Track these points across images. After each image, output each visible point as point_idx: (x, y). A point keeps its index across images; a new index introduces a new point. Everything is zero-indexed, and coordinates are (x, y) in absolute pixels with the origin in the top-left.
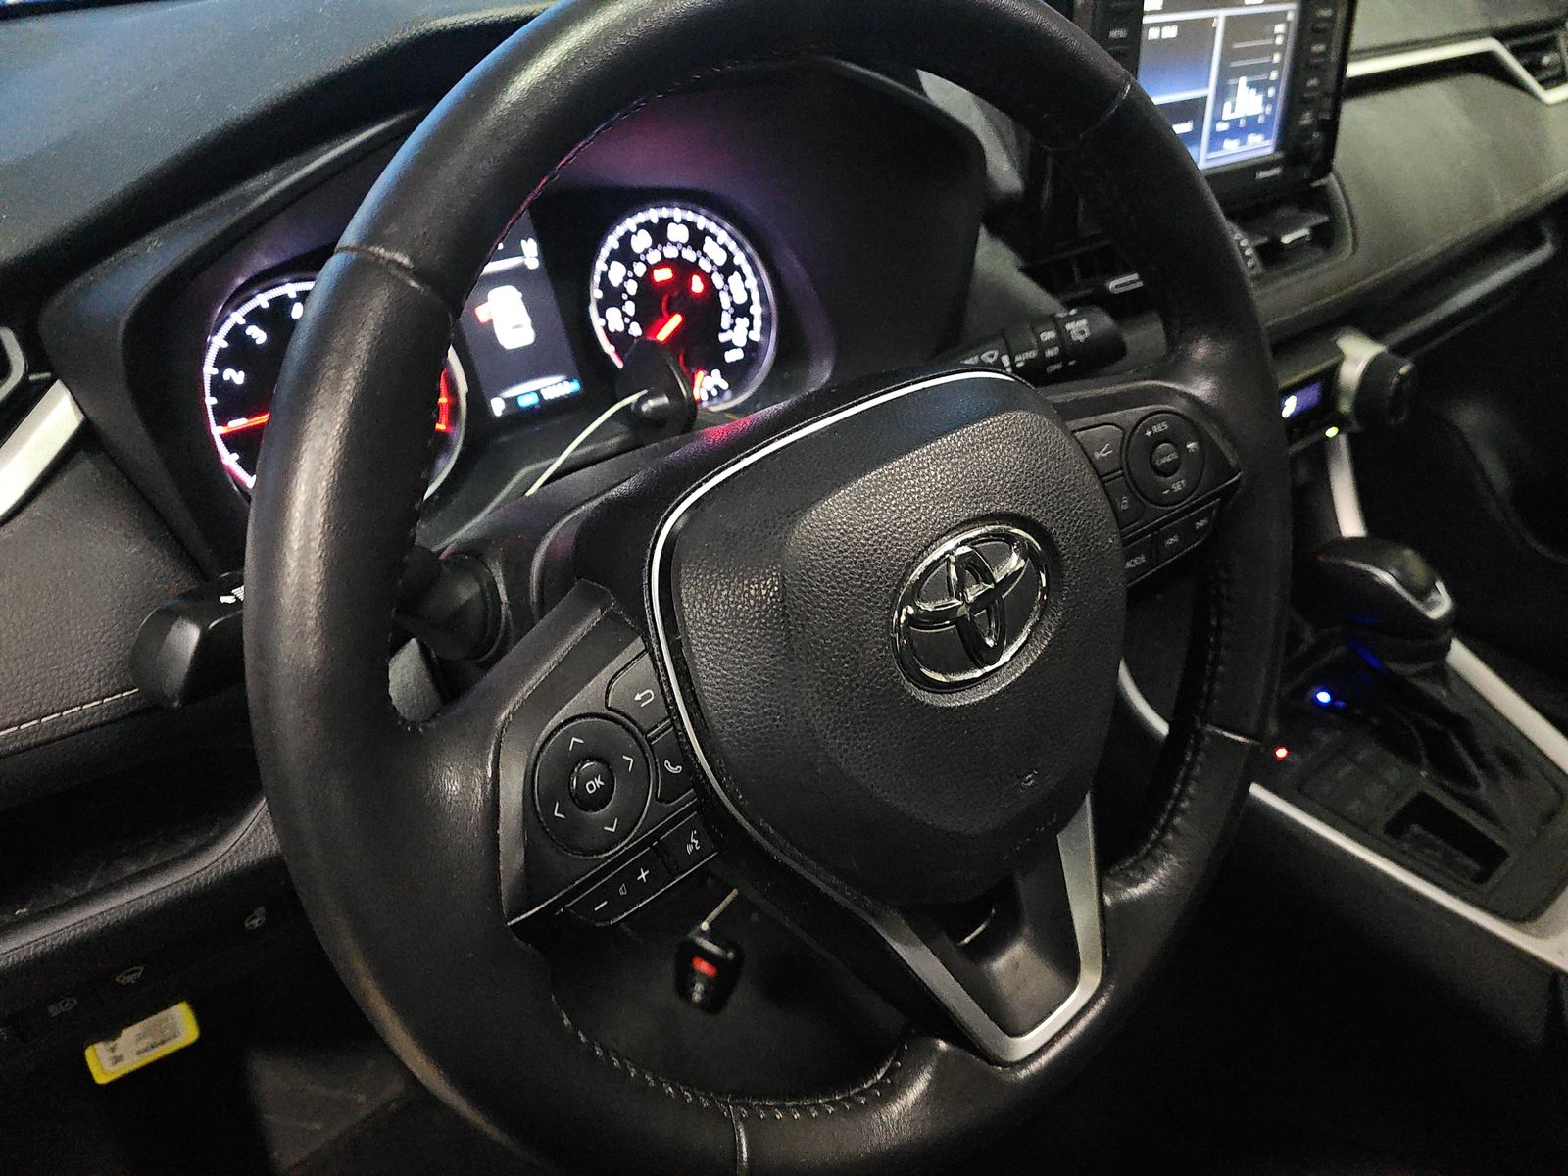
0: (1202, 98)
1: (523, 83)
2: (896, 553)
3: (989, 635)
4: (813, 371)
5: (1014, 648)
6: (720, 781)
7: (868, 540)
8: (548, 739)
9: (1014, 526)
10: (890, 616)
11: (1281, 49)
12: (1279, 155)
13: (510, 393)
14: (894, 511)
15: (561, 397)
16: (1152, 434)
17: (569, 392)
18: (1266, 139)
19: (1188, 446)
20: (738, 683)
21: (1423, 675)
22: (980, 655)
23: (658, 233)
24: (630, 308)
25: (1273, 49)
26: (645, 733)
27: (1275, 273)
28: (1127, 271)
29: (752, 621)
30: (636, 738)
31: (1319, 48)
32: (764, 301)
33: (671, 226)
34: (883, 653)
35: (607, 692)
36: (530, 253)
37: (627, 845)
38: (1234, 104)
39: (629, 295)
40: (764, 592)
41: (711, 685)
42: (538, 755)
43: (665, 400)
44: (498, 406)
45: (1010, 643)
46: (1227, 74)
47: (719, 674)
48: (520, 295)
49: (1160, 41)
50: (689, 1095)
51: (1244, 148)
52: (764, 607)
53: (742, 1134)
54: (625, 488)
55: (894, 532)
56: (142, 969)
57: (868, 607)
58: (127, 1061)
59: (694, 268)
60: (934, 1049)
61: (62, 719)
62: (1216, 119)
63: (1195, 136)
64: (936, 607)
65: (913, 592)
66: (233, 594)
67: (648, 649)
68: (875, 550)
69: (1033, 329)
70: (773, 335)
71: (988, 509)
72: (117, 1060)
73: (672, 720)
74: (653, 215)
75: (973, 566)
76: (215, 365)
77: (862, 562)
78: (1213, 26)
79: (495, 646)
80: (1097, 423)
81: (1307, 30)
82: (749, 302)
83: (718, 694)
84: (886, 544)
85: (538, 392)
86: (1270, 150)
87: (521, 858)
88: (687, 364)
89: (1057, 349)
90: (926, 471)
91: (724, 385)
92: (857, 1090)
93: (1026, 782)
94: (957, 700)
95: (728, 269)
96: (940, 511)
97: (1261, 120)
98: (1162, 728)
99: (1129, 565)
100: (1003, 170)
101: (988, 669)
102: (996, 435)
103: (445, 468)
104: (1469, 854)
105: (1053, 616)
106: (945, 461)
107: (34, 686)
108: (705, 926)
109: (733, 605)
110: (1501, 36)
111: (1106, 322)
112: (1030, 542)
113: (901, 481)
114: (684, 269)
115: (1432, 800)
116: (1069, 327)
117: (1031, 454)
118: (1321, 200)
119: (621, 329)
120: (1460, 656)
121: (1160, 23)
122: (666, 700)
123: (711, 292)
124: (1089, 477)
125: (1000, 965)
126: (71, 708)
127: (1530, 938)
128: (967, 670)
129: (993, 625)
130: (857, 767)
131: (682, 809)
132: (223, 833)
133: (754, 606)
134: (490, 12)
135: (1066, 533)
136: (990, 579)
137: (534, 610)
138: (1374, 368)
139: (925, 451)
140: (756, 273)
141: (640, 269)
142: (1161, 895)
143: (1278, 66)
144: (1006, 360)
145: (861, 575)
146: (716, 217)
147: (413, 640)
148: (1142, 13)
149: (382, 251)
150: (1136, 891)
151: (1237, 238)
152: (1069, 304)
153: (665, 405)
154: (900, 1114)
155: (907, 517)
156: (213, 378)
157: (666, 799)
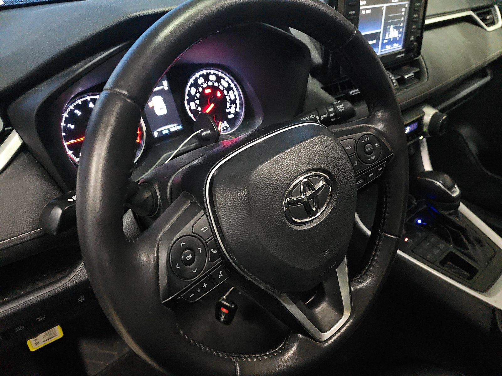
0: (379, 32)
2: (284, 182)
3: (314, 207)
4: (256, 121)
5: (322, 211)
6: (229, 255)
7: (275, 178)
8: (174, 243)
9: (321, 172)
10: (282, 202)
11: (404, 16)
12: (404, 50)
13: (159, 130)
14: (283, 168)
15: (176, 130)
16: (364, 141)
17: (178, 129)
18: (399, 45)
19: (376, 145)
20: (234, 224)
21: (449, 214)
22: (310, 213)
23: (206, 78)
24: (197, 102)
25: (402, 16)
26: (205, 240)
27: (403, 87)
28: (355, 88)
29: (238, 204)
30: (202, 242)
31: (416, 16)
32: (240, 99)
33: (210, 76)
34: (280, 214)
35: (193, 227)
36: (165, 85)
37: (200, 276)
38: (389, 34)
39: (197, 98)
40: (242, 195)
41: (226, 225)
42: (171, 248)
43: (209, 132)
44: (156, 134)
45: (320, 209)
46: (387, 25)
47: (228, 221)
48: (162, 98)
49: (366, 14)
50: (221, 354)
51: (392, 48)
52: (242, 200)
53: (238, 366)
54: (197, 161)
55: (283, 175)
56: (45, 316)
57: (275, 199)
58: (40, 344)
59: (218, 89)
60: (298, 337)
61: (18, 238)
62: (383, 39)
63: (376, 45)
64: (297, 199)
65: (289, 193)
66: (72, 198)
67: (205, 214)
68: (277, 181)
69: (326, 107)
70: (243, 109)
71: (313, 167)
72: (38, 343)
73: (214, 236)
74: (204, 72)
75: (308, 185)
76: (65, 123)
77: (273, 185)
78: (382, 9)
79: (157, 212)
80: (347, 138)
81: (412, 10)
82: (236, 99)
83: (228, 228)
84: (281, 179)
85: (169, 129)
86: (401, 48)
87: (166, 281)
88: (216, 119)
89: (334, 114)
90: (293, 155)
91: (228, 126)
92: (274, 351)
93: (326, 253)
94: (303, 228)
95: (229, 89)
96: (298, 168)
97: (398, 39)
98: (369, 233)
99: (357, 183)
100: (316, 56)
101: (313, 218)
102: (315, 143)
103: (139, 154)
104: (466, 271)
105: (334, 200)
106: (299, 152)
107: (8, 228)
108: (224, 297)
109: (232, 199)
110: (473, 10)
111: (349, 105)
112: (326, 177)
113: (285, 159)
114: (215, 89)
115: (454, 254)
116: (337, 107)
117: (326, 149)
118: (417, 64)
119: (195, 108)
120: (463, 208)
121: (365, 9)
122: (211, 230)
123: (224, 96)
124: (345, 156)
125: (318, 310)
126: (21, 235)
127: (485, 297)
129: (315, 204)
130: (272, 250)
131: (217, 264)
132: (70, 273)
133: (239, 199)
134: (151, 11)
135: (337, 174)
136: (313, 189)
137: (169, 200)
138: (434, 117)
139: (292, 149)
140: (237, 90)
141: (200, 89)
143: (403, 22)
144: (318, 118)
145: (273, 189)
146: (224, 73)
147: (130, 210)
148: (359, 6)
149: (118, 90)
150: (361, 286)
151: (390, 76)
152: (338, 99)
153: (209, 133)
154: (287, 358)
155: (287, 170)
156: (64, 127)
157: (212, 261)
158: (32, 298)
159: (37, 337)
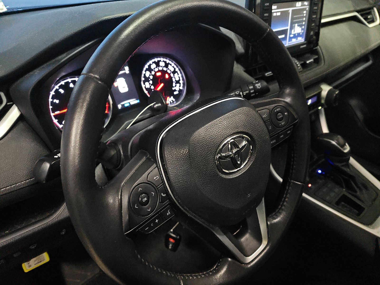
0: (286, 29)
1: (125, 34)
2: (216, 142)
3: (239, 161)
4: (195, 96)
6: (175, 197)
7: (209, 139)
8: (133, 189)
9: (244, 135)
10: (215, 157)
11: (305, 17)
12: (306, 42)
13: (122, 103)
14: (215, 132)
15: (135, 104)
16: (276, 111)
17: (137, 103)
18: (302, 38)
19: (285, 114)
20: (179, 174)
21: (343, 166)
22: (237, 166)
23: (157, 64)
24: (151, 82)
25: (303, 17)
26: (156, 187)
27: (305, 70)
28: (269, 71)
29: (182, 159)
30: (154, 188)
31: (315, 16)
32: (183, 79)
33: (160, 63)
34: (213, 166)
35: (147, 177)
36: (127, 70)
37: (153, 214)
38: (294, 30)
39: (151, 79)
40: (185, 152)
41: (172, 175)
42: (131, 193)
43: (160, 104)
44: (120, 107)
45: (244, 163)
46: (292, 23)
47: (174, 172)
48: (125, 80)
49: (276, 16)
50: (169, 274)
51: (297, 41)
52: (185, 156)
53: (182, 283)
54: (151, 127)
55: (215, 137)
56: (36, 245)
57: (209, 155)
58: (32, 267)
59: (166, 72)
60: (228, 260)
61: (16, 186)
62: (290, 34)
63: (285, 39)
64: (226, 155)
65: (220, 151)
66: (57, 155)
67: (157, 166)
68: (211, 141)
69: (247, 86)
70: (185, 88)
71: (238, 131)
72: (30, 266)
73: (163, 183)
74: (156, 60)
75: (234, 145)
76: (52, 99)
77: (208, 144)
78: (289, 12)
79: (120, 165)
80: (263, 109)
81: (311, 12)
82: (179, 80)
83: (174, 177)
84: (213, 140)
85: (129, 103)
86: (303, 41)
88: (165, 95)
89: (253, 90)
90: (223, 122)
91: (174, 100)
92: (209, 271)
93: (248, 196)
94: (231, 177)
95: (174, 72)
96: (226, 132)
97: (301, 34)
98: (281, 180)
99: (272, 142)
100: (240, 47)
101: (238, 169)
102: (239, 113)
103: (107, 122)
104: (355, 209)
105: (254, 155)
106: (227, 119)
107: (9, 178)
108: (172, 230)
109: (177, 155)
110: (358, 12)
111: (265, 84)
112: (248, 138)
113: (217, 125)
114: (164, 72)
115: (346, 196)
116: (256, 85)
117: (248, 117)
118: (316, 52)
119: (149, 87)
120: (352, 161)
121: (276, 12)
122: (161, 179)
123: (170, 78)
124: (262, 122)
125: (243, 239)
126: (19, 183)
128: (233, 169)
129: (239, 159)
130: (208, 194)
131: (166, 204)
132: (56, 211)
133: (182, 155)
135: (256, 136)
136: (238, 147)
137: (129, 156)
138: (329, 92)
139: (222, 117)
140: (181, 73)
141: (153, 73)
142: (281, 221)
143: (305, 21)
144: (241, 93)
145: (208, 147)
146: (171, 60)
147: (100, 164)
148: (272, 10)
149: (92, 75)
150: (275, 221)
151: (296, 62)
152: (256, 79)
153: (160, 106)
154: (220, 276)
155: (218, 133)
156: (51, 102)
157: (162, 202)
158: (27, 230)
159: (30, 261)
